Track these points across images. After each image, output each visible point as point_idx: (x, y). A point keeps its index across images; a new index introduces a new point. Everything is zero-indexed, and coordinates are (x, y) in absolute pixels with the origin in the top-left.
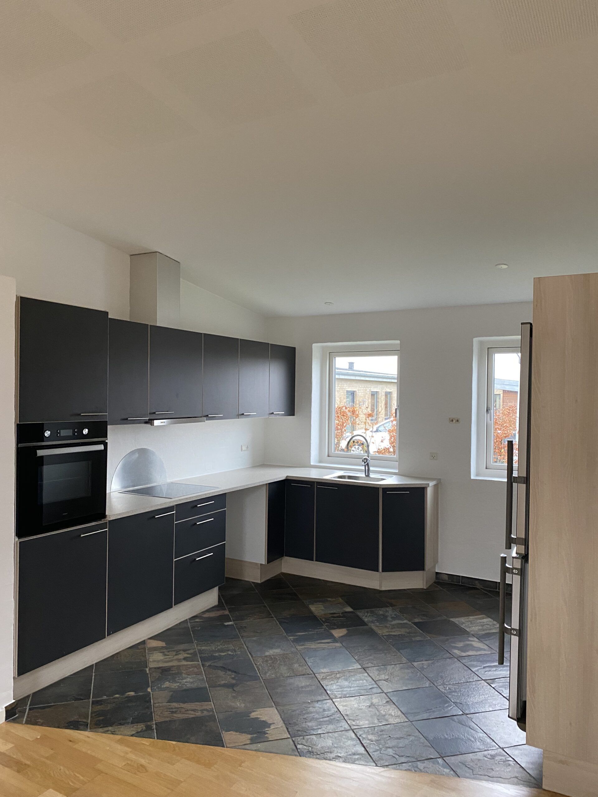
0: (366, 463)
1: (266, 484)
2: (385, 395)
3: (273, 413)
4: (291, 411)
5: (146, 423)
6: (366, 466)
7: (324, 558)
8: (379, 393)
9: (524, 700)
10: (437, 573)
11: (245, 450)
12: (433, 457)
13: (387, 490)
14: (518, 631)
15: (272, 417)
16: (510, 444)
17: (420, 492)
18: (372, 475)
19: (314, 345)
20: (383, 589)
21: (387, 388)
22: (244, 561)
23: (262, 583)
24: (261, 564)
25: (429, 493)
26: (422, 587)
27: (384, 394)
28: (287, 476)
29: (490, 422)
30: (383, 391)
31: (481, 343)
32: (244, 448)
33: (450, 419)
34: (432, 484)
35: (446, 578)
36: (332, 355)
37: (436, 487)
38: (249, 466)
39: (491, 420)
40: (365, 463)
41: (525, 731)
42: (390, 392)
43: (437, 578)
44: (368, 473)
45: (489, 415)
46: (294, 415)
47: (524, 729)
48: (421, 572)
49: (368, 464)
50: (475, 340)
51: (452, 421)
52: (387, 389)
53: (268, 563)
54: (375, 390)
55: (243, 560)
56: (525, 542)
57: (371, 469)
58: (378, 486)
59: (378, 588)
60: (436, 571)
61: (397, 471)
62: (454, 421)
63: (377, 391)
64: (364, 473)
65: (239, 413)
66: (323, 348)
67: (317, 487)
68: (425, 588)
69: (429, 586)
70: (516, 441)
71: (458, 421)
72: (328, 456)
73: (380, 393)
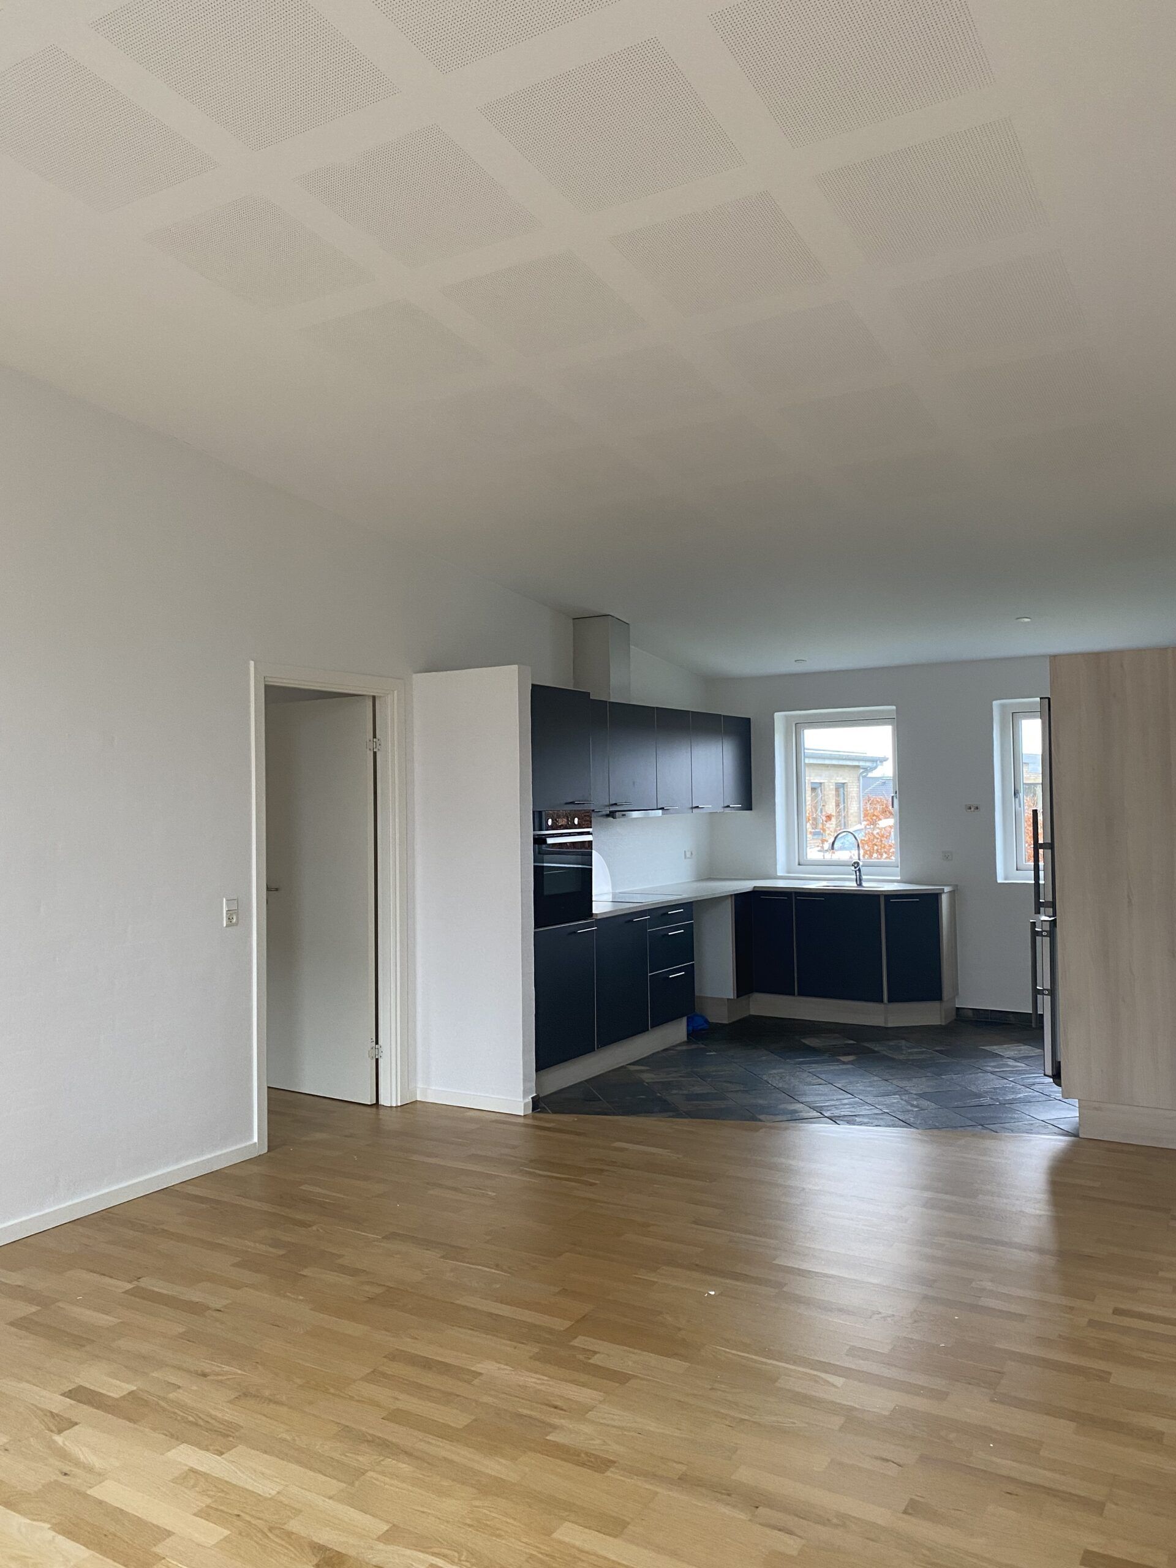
0: (857, 868)
1: (731, 895)
2: (836, 789)
3: (728, 806)
4: (747, 805)
5: (608, 816)
6: (857, 872)
7: (808, 990)
8: (824, 786)
9: (1059, 1060)
10: (958, 1008)
11: (689, 858)
12: (947, 856)
13: (889, 896)
14: (1050, 991)
15: (727, 810)
16: (1035, 812)
17: (931, 900)
18: (864, 884)
19: (777, 715)
20: (890, 1025)
21: (838, 776)
22: (705, 997)
23: (729, 1024)
24: (728, 999)
25: (945, 900)
26: (939, 1024)
27: (833, 787)
28: (755, 887)
29: (1019, 809)
30: (832, 781)
31: (1003, 706)
32: (688, 855)
33: (966, 805)
34: (947, 889)
35: (970, 1013)
36: (799, 726)
37: (952, 893)
38: (694, 880)
39: (1020, 807)
40: (855, 868)
41: (1060, 1086)
42: (844, 784)
43: (957, 1015)
44: (859, 882)
45: (1017, 800)
46: (751, 809)
47: (1059, 1085)
48: (936, 1005)
49: (859, 870)
50: (995, 703)
51: (970, 808)
52: (837, 779)
53: (738, 997)
54: (817, 781)
55: (703, 995)
56: (1053, 905)
57: (864, 877)
58: (879, 893)
59: (882, 1025)
60: (957, 1006)
61: (899, 878)
62: (972, 809)
63: (822, 781)
64: (855, 882)
65: (694, 806)
66: (786, 716)
67: (796, 899)
68: (943, 1024)
69: (949, 1023)
70: (1040, 808)
71: (977, 808)
72: (799, 865)
73: (826, 787)
